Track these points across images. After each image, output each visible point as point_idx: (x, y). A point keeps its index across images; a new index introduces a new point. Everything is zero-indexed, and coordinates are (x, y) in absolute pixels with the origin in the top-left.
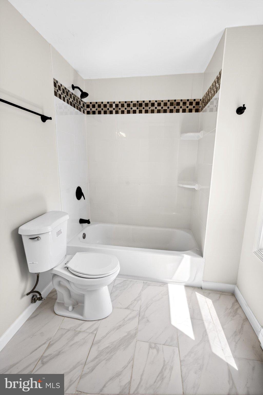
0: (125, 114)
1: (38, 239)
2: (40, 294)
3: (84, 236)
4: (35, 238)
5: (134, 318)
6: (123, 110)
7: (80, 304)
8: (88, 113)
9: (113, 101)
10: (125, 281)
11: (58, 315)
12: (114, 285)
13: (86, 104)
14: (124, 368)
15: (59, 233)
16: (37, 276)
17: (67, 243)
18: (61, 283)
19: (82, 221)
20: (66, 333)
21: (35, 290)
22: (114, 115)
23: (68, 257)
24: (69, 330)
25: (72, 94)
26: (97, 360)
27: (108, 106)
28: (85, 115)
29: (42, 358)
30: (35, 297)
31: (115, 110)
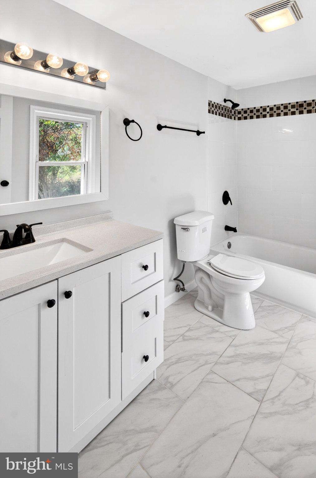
0: (282, 116)
1: (188, 230)
2: (183, 285)
3: (229, 246)
4: (185, 229)
5: (282, 343)
6: (279, 112)
7: (219, 308)
8: (239, 119)
9: (267, 105)
10: (277, 306)
11: (197, 310)
12: (261, 306)
13: (237, 111)
14: (262, 377)
15: (204, 230)
16: (183, 265)
17: (210, 247)
18: (203, 280)
19: (228, 228)
20: (204, 327)
21: (179, 278)
22: (268, 119)
23: (211, 256)
24: (207, 326)
25: (224, 107)
26: (233, 359)
27: (261, 111)
28: (237, 121)
29: (183, 335)
30: (178, 287)
31: (269, 114)
